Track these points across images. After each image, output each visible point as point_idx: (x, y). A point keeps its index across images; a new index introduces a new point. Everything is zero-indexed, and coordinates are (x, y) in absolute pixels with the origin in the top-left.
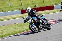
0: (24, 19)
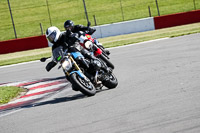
0: (43, 60)
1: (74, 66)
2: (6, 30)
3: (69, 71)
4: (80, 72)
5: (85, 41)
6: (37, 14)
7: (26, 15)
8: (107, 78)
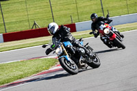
1: (63, 52)
2: (47, 20)
3: (60, 56)
4: (67, 57)
5: (104, 28)
6: (69, 9)
7: (62, 10)
8: (91, 61)
